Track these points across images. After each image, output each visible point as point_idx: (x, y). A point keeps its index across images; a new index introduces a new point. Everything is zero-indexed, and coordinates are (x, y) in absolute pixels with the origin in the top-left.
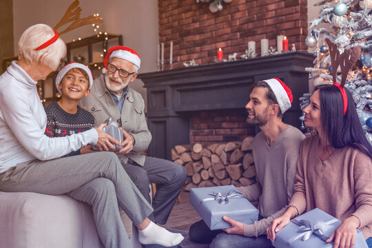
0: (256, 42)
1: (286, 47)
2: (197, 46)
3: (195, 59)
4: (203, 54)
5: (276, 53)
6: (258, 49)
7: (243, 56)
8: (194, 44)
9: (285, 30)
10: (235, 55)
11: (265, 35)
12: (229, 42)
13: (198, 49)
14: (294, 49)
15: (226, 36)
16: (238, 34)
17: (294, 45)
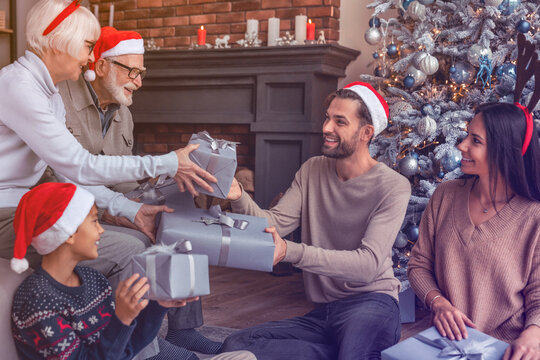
0: (260, 21)
1: (312, 34)
2: (157, 17)
3: (155, 38)
4: (168, 31)
5: (295, 43)
6: (263, 32)
7: (241, 42)
8: (152, 12)
9: (307, 7)
10: (226, 39)
11: (273, 12)
12: (214, 16)
13: (159, 21)
14: (322, 38)
15: (209, 6)
16: (230, 4)
17: (322, 32)
